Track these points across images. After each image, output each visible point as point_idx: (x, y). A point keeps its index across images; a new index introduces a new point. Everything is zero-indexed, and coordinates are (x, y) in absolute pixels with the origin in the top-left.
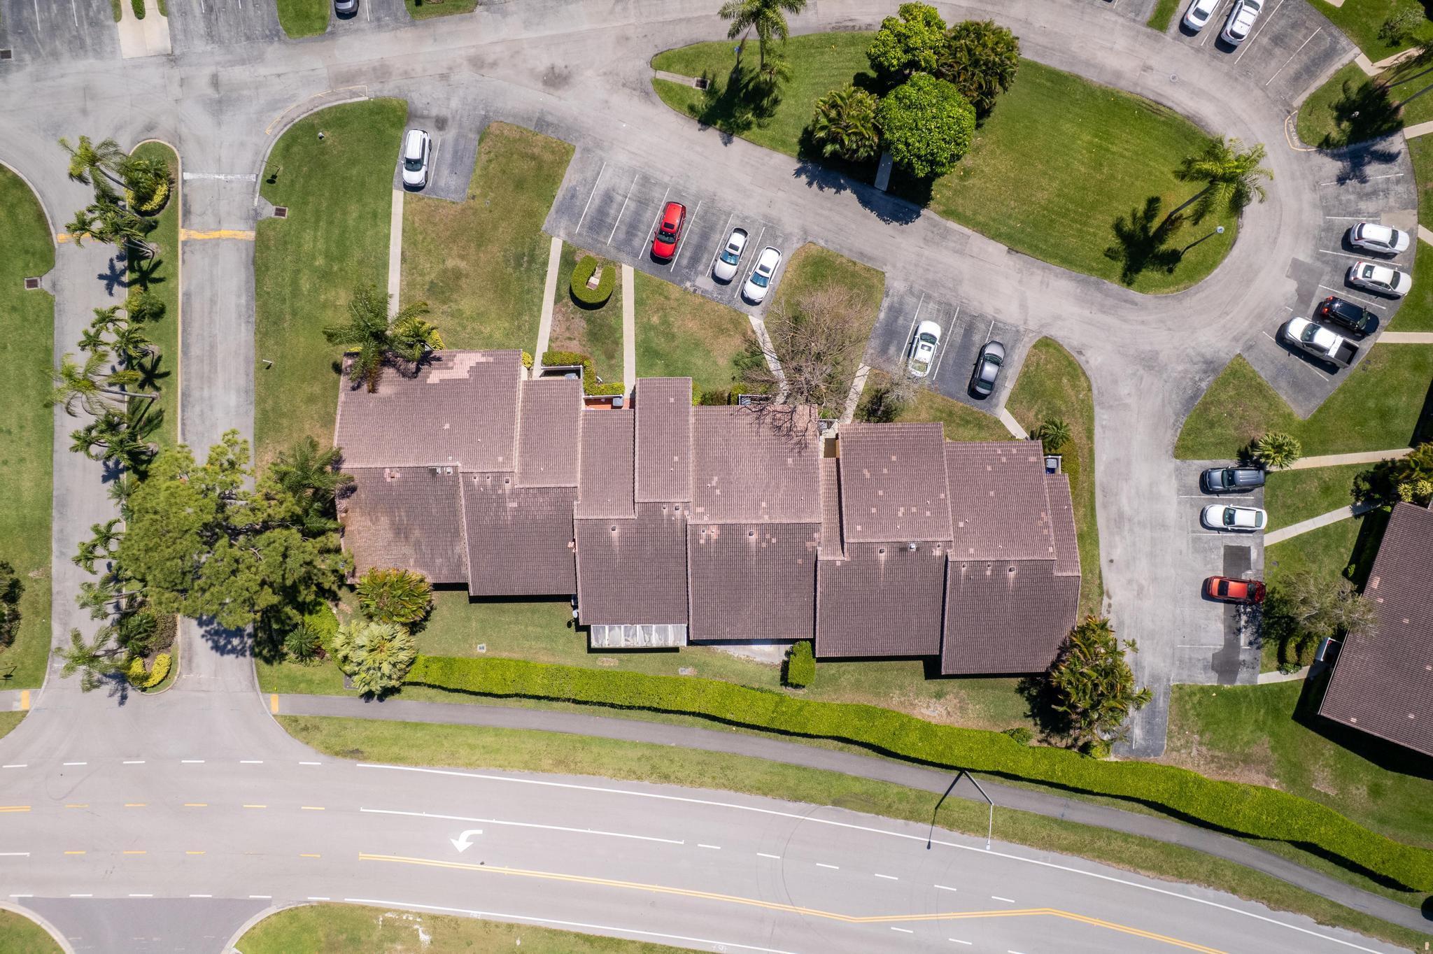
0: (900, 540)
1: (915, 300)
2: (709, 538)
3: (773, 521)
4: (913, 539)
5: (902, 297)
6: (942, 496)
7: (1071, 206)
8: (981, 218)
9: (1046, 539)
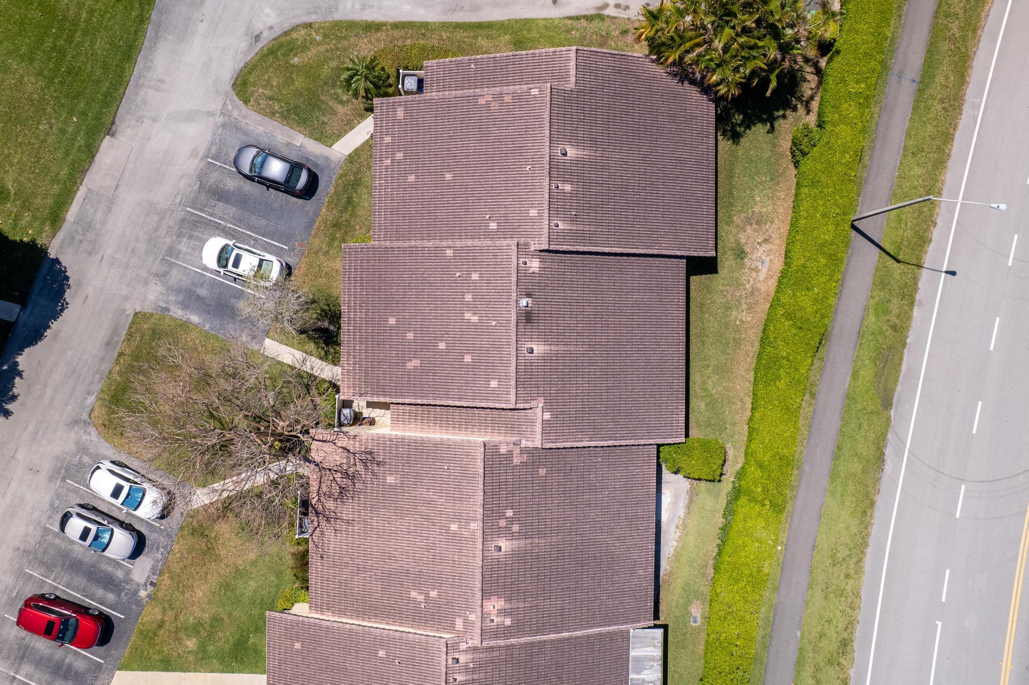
0: (513, 323)
1: (174, 272)
2: (502, 612)
3: (480, 517)
4: (513, 304)
5: (170, 289)
6: (449, 252)
7: (49, 43)
8: (64, 173)
9: (518, 98)
